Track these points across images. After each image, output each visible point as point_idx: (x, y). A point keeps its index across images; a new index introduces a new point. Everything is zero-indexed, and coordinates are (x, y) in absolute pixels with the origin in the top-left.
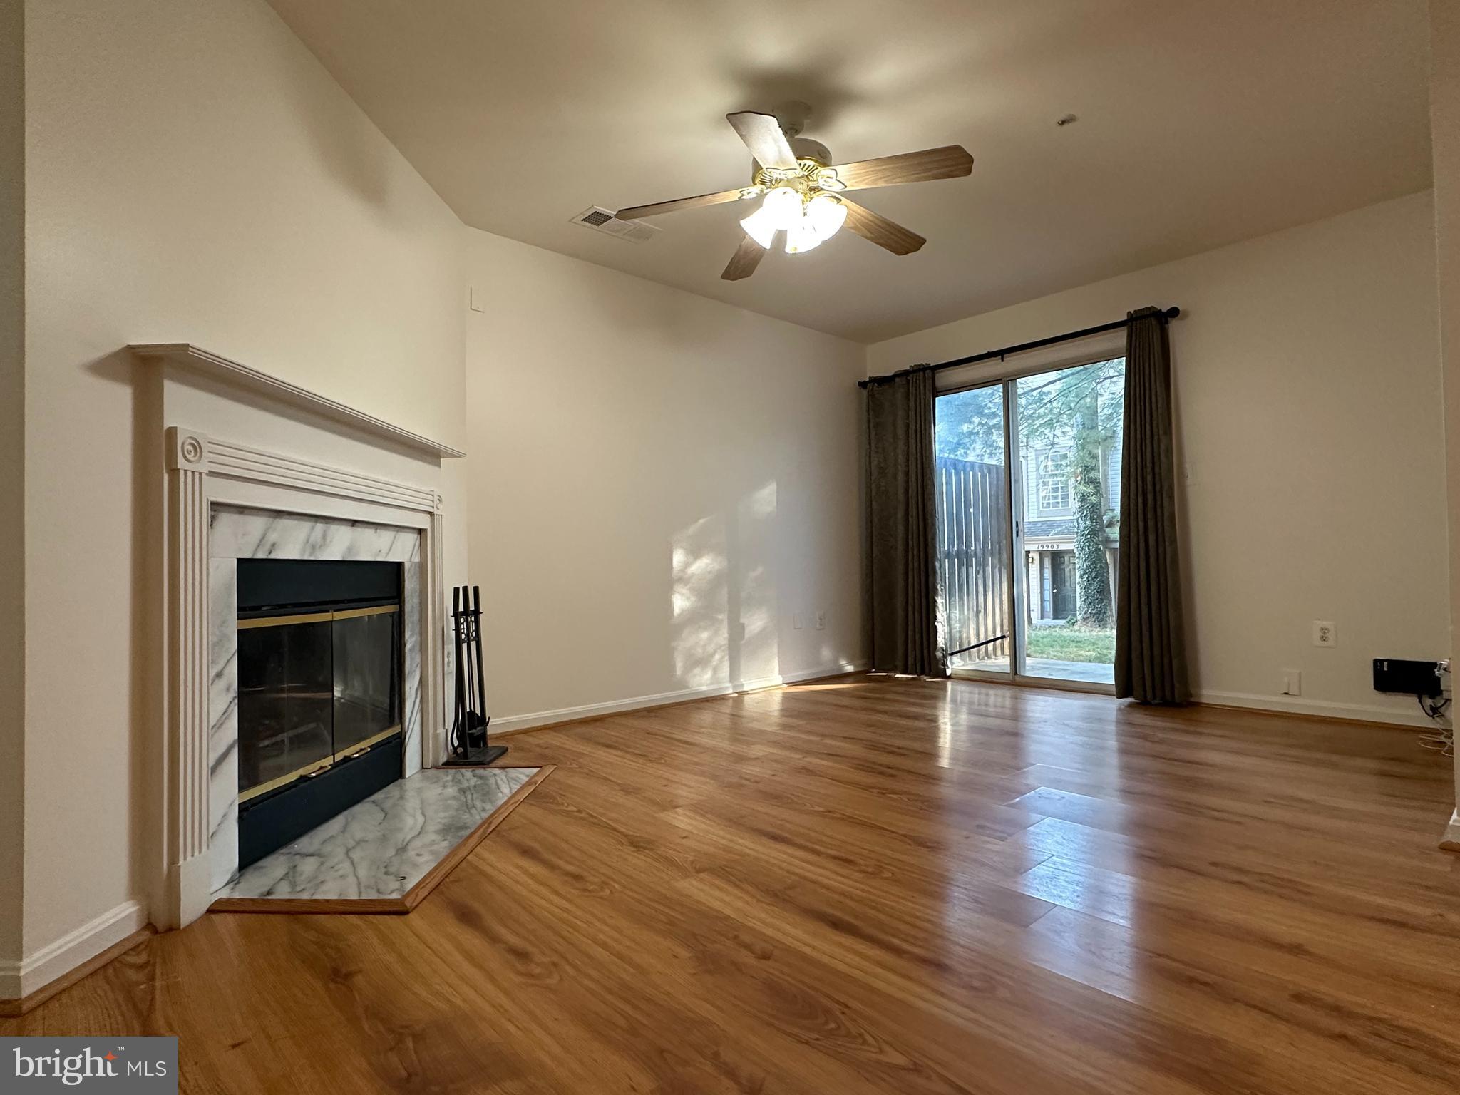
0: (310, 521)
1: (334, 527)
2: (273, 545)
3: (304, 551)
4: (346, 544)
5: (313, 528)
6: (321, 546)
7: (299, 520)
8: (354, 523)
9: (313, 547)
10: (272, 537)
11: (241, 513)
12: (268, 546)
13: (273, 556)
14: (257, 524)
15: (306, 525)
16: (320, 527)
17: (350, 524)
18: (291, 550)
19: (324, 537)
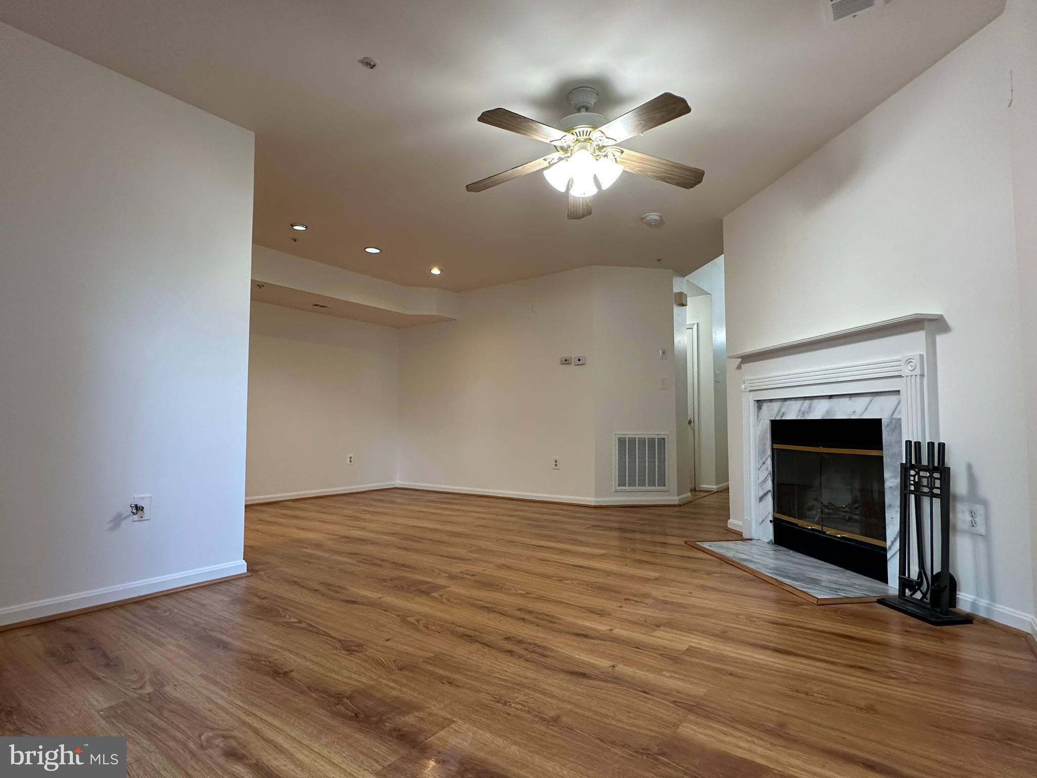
0: (801, 400)
1: (816, 401)
2: (783, 413)
3: (798, 415)
4: (825, 409)
5: (803, 403)
6: (807, 412)
7: (796, 400)
8: (831, 397)
9: (803, 413)
10: (783, 410)
11: (771, 402)
12: (781, 414)
13: (783, 418)
14: (776, 406)
15: (800, 402)
16: (807, 402)
17: (829, 397)
18: (791, 415)
19: (810, 407)
